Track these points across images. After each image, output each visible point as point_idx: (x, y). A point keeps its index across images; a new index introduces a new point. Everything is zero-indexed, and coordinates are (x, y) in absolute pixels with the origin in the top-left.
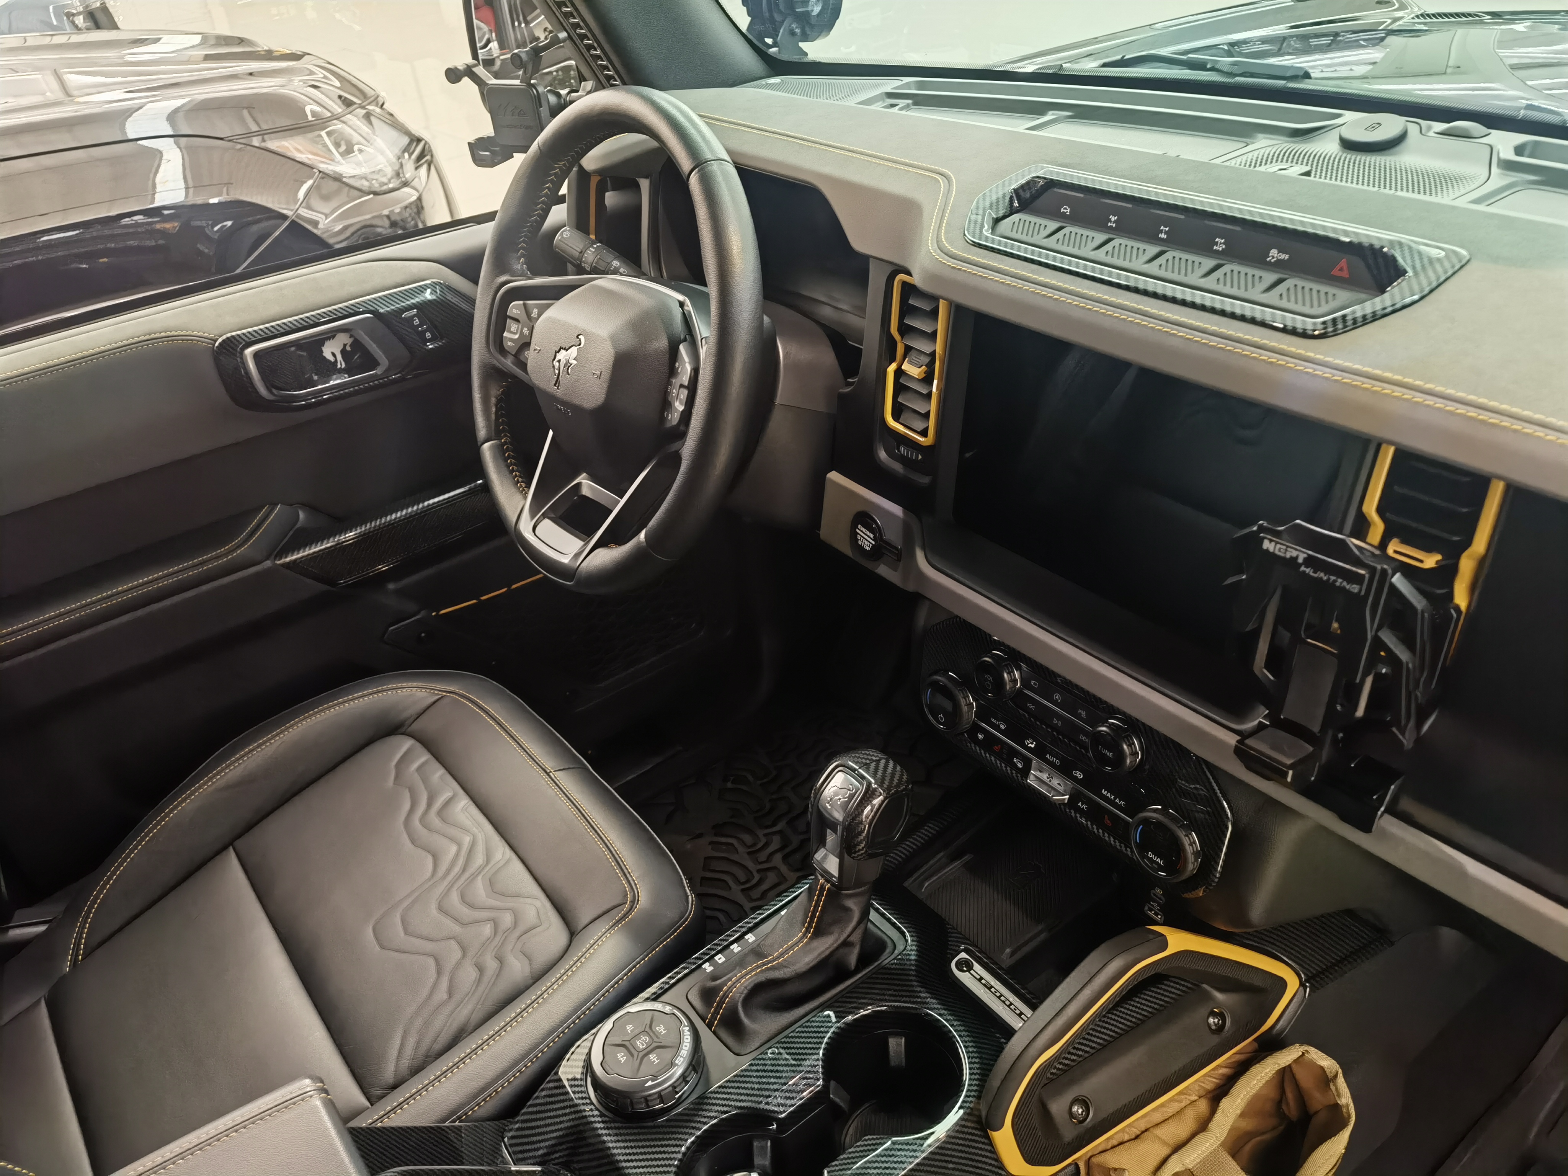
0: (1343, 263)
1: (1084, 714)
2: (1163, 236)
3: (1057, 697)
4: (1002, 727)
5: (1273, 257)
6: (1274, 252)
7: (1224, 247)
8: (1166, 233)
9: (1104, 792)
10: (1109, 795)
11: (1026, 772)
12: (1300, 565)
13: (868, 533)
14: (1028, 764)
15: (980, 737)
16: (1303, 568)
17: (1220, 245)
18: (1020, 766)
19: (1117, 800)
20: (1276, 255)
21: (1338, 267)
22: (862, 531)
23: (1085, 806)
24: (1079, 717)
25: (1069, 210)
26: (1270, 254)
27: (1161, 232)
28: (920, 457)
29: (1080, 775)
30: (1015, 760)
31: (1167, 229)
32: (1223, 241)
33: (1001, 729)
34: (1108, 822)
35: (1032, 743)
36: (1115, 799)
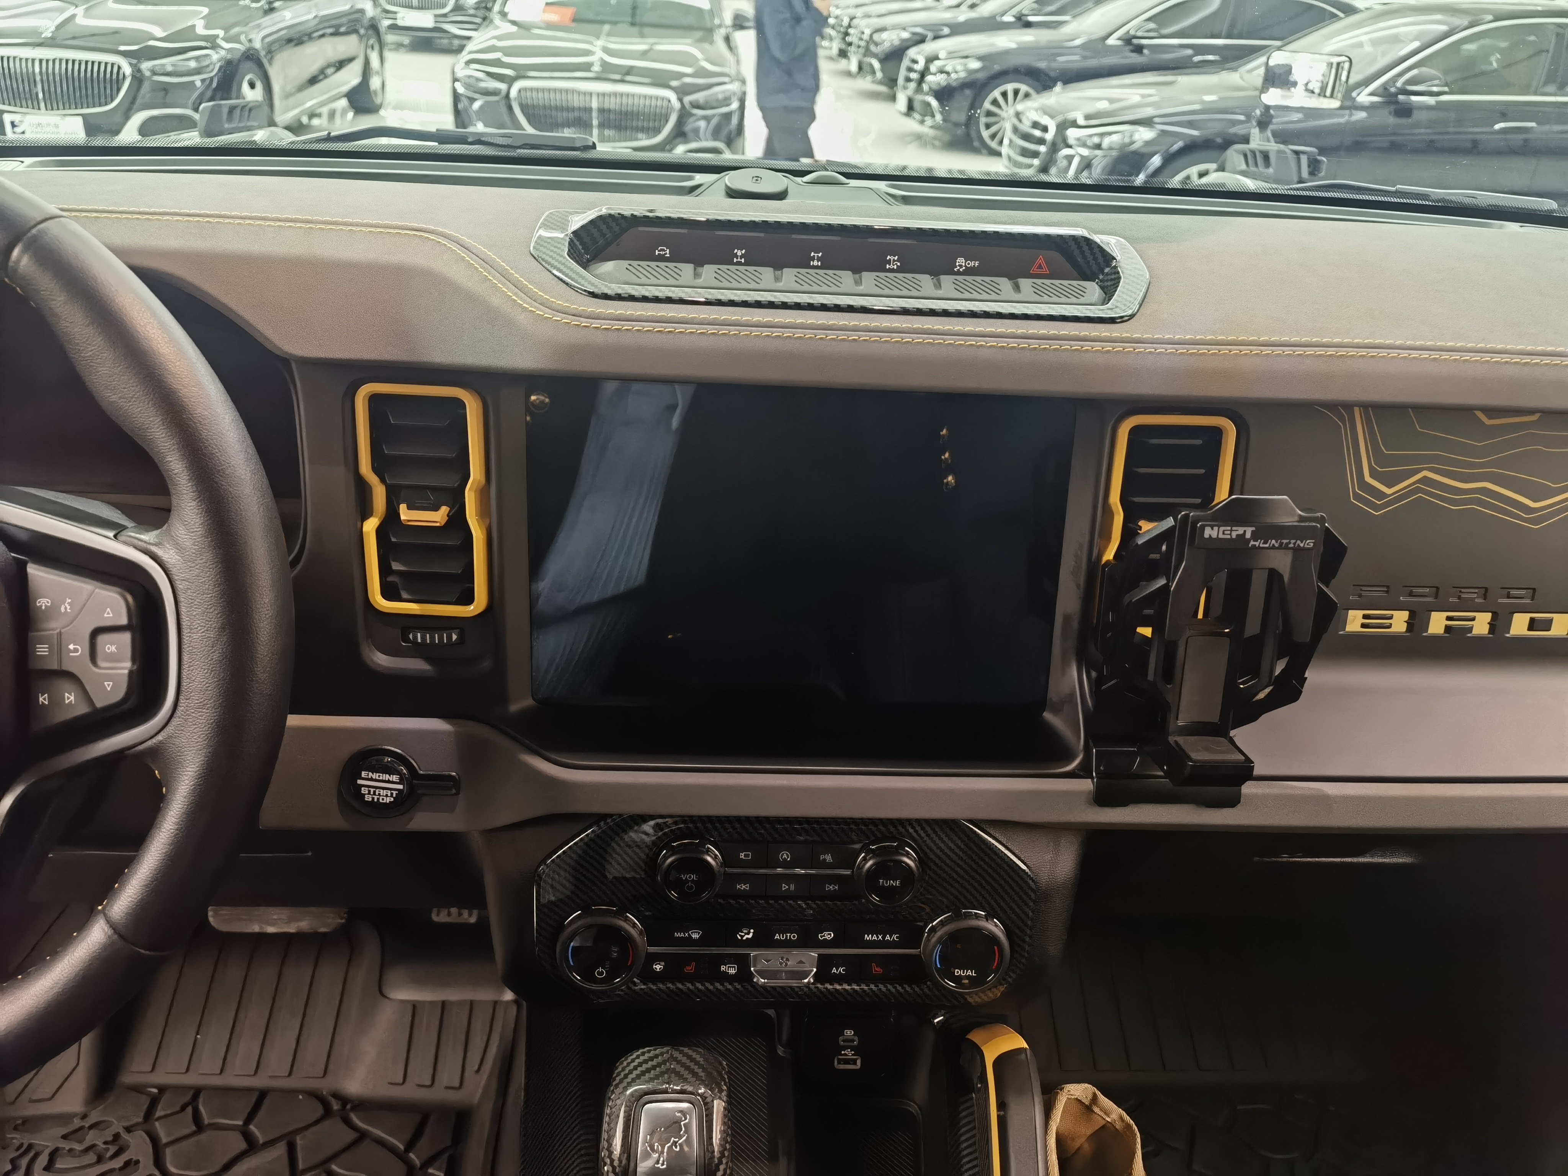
0: (1041, 260)
1: (829, 858)
2: (816, 263)
3: (785, 855)
4: (695, 936)
5: (961, 266)
6: (960, 261)
7: (899, 264)
8: (819, 259)
9: (868, 937)
10: (875, 937)
11: (744, 975)
12: (1249, 541)
13: (386, 777)
14: (743, 962)
15: (658, 967)
16: (1252, 543)
17: (893, 261)
18: (732, 971)
19: (888, 937)
20: (964, 264)
21: (1036, 265)
22: (371, 779)
23: (841, 969)
24: (825, 865)
25: (668, 251)
26: (957, 264)
27: (813, 259)
28: (454, 637)
29: (829, 936)
30: (723, 968)
31: (820, 255)
32: (896, 258)
33: (695, 940)
34: (877, 970)
35: (748, 933)
36: (884, 937)
